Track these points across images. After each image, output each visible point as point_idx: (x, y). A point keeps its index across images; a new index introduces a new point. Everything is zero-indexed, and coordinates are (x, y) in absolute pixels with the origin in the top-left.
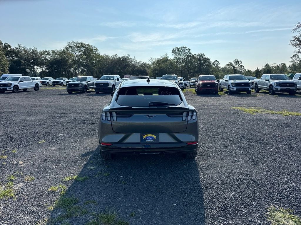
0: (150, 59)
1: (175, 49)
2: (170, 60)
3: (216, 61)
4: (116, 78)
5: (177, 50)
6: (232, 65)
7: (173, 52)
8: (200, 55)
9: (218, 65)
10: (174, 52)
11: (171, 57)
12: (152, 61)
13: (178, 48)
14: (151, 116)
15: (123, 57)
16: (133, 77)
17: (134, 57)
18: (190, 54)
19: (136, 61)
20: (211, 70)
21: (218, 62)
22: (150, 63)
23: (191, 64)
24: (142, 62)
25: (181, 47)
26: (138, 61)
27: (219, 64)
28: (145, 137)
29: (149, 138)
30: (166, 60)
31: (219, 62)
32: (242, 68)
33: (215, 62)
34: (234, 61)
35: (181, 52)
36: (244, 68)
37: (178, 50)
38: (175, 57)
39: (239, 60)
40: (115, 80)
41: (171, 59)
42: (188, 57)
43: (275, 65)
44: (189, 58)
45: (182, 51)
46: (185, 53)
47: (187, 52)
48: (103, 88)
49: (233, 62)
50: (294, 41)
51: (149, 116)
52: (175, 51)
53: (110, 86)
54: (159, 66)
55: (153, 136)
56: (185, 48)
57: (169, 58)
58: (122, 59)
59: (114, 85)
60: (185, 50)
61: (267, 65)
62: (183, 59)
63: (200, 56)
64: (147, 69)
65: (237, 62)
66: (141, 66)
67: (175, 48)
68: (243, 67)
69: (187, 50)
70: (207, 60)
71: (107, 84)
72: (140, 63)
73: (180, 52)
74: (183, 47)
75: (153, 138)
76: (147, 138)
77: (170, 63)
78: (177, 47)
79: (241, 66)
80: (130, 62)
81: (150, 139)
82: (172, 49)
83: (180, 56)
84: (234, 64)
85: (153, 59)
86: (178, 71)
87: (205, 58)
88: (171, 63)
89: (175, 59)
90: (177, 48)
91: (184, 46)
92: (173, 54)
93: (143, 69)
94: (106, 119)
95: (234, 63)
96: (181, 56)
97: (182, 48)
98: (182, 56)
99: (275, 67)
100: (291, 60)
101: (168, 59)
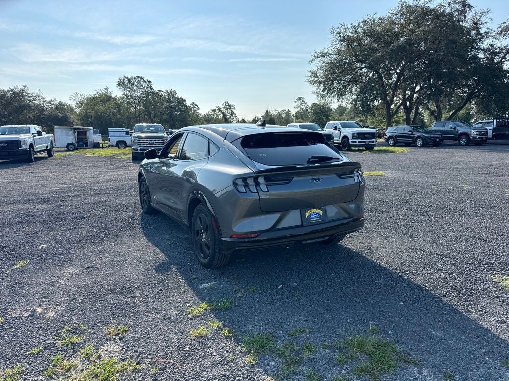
0: (73, 94)
1: (124, 80)
2: (115, 99)
3: (193, 104)
4: (33, 131)
5: (126, 81)
6: (221, 110)
7: (119, 85)
8: (169, 92)
9: (196, 110)
10: (121, 84)
11: (117, 93)
12: (78, 101)
13: (129, 78)
14: (319, 179)
15: (12, 90)
16: (59, 129)
17: (39, 90)
18: (151, 89)
19: (44, 98)
20: (190, 119)
21: (196, 105)
22: (73, 104)
23: (155, 107)
24: (57, 102)
25: (133, 77)
26: (48, 99)
27: (199, 108)
28: (307, 214)
29: (313, 215)
30: (106, 99)
31: (198, 106)
32: (232, 116)
33: (192, 106)
34: (223, 104)
35: (136, 86)
36: (235, 117)
37: (129, 81)
38: (124, 94)
39: (230, 103)
40: (33, 134)
41: (116, 96)
42: (148, 94)
43: (276, 113)
44: (150, 97)
45: (136, 83)
46: (141, 87)
47: (146, 85)
48: (9, 152)
49: (222, 106)
50: (311, 77)
51: (316, 180)
52: (123, 83)
53: (24, 147)
54: (93, 109)
55: (319, 211)
56: (142, 78)
57: (113, 96)
58: (9, 95)
59: (31, 146)
60: (142, 83)
61: (267, 111)
62: (140, 98)
63: (169, 94)
64: (69, 114)
65: (228, 106)
66: (56, 108)
67: (122, 77)
68: (234, 115)
69: (145, 82)
70: (181, 101)
71: (18, 143)
72: (52, 103)
73: (133, 84)
74: (138, 77)
75: (319, 215)
76: (310, 215)
77: (115, 103)
78: (126, 76)
79: (232, 113)
80: (30, 101)
81: (316, 217)
82: (118, 80)
83: (133, 93)
84: (224, 110)
85: (79, 95)
86: (134, 119)
87: (178, 98)
88: (117, 104)
89: (124, 97)
90: (127, 78)
91: (140, 76)
92: (119, 87)
93: (61, 115)
94: (248, 191)
95: (224, 108)
96: (136, 93)
97: (135, 79)
98: (138, 93)
99: (276, 115)
100: (295, 105)
101: (111, 97)
